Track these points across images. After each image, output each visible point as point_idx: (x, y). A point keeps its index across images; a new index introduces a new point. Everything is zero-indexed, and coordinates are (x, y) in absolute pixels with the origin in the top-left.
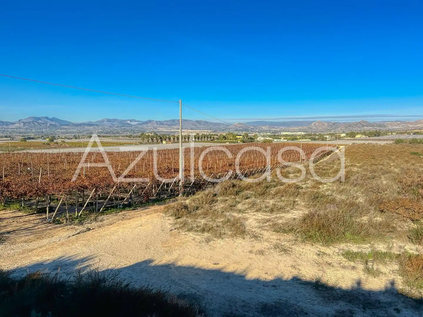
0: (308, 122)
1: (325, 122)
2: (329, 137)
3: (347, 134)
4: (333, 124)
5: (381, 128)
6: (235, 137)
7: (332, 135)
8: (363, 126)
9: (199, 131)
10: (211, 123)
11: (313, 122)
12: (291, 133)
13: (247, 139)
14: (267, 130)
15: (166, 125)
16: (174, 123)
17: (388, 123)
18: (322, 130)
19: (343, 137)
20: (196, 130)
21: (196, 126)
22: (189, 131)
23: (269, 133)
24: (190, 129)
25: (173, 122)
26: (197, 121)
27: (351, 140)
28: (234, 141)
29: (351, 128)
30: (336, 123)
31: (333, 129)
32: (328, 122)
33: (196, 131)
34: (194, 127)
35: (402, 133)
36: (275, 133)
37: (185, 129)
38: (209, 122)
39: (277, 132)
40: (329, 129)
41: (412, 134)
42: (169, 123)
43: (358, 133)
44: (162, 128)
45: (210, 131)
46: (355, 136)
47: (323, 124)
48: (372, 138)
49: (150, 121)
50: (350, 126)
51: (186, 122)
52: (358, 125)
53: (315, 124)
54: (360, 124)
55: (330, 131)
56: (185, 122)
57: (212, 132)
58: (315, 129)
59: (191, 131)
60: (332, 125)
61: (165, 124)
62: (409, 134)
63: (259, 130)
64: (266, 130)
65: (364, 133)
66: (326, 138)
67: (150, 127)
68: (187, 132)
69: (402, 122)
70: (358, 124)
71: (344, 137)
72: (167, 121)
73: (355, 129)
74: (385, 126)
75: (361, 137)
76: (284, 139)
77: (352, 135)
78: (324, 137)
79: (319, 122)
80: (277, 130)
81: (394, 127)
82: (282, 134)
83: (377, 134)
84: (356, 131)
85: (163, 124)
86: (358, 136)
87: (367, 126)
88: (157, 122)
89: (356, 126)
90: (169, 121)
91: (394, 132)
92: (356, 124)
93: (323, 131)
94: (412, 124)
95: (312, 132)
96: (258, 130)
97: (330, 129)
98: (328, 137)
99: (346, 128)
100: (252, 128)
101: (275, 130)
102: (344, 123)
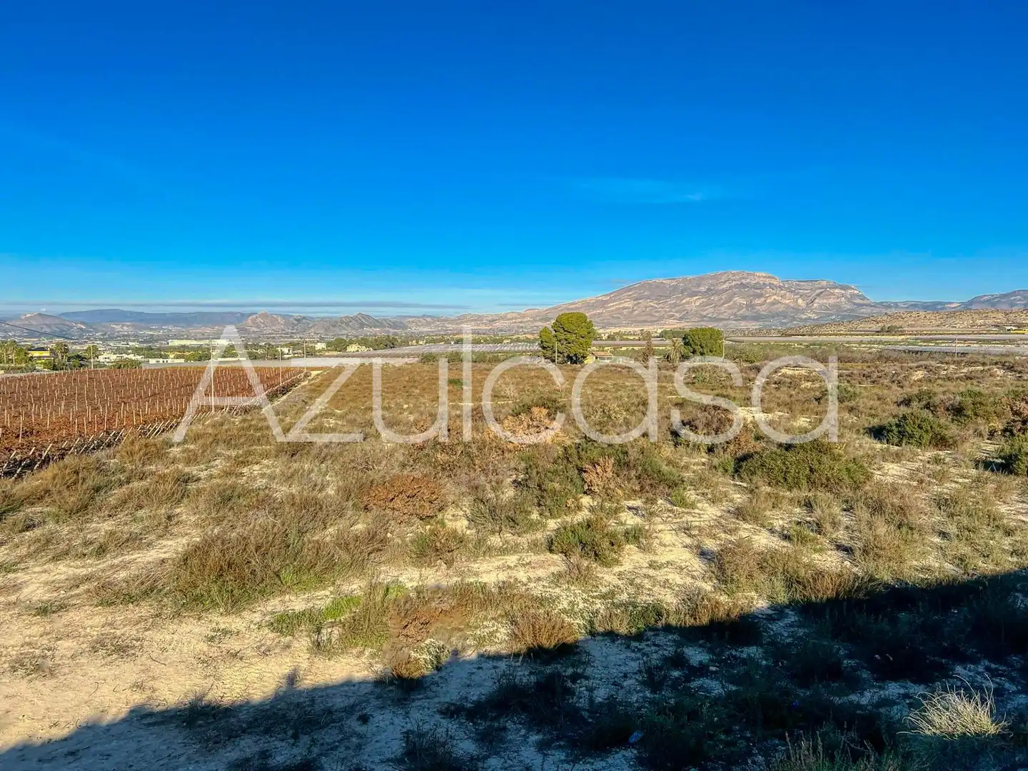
0: (239, 315)
1: (278, 315)
2: (289, 350)
3: (329, 344)
4: (296, 320)
5: (398, 331)
6: (26, 354)
7: (294, 346)
8: (362, 326)
11: (250, 315)
12: (194, 342)
13: (65, 359)
14: (128, 336)
17: (411, 320)
18: (273, 334)
19: (320, 351)
23: (134, 344)
27: (337, 356)
28: (23, 365)
29: (337, 331)
30: (304, 318)
31: (298, 333)
32: (284, 317)
35: (434, 341)
36: (151, 342)
39: (157, 341)
40: (288, 333)
41: (452, 343)
43: (351, 343)
46: (346, 349)
47: (274, 322)
48: (379, 352)
50: (334, 326)
52: (351, 324)
53: (254, 321)
54: (356, 321)
55: (291, 337)
58: (254, 332)
60: (296, 322)
62: (447, 342)
63: (105, 334)
64: (124, 336)
65: (364, 342)
66: (283, 353)
69: (436, 319)
70: (351, 321)
71: (323, 349)
73: (345, 333)
74: (405, 327)
75: (358, 351)
76: (177, 357)
77: (340, 346)
78: (277, 351)
79: (265, 316)
80: (158, 336)
81: (422, 329)
82: (170, 344)
83: (391, 343)
84: (347, 336)
86: (352, 349)
87: (370, 327)
89: (347, 324)
91: (422, 338)
92: (347, 322)
93: (274, 338)
94: (451, 322)
95: (249, 339)
96: (102, 335)
97: (292, 333)
98: (286, 350)
99: (327, 330)
100: (81, 329)
101: (152, 335)
102: (322, 319)
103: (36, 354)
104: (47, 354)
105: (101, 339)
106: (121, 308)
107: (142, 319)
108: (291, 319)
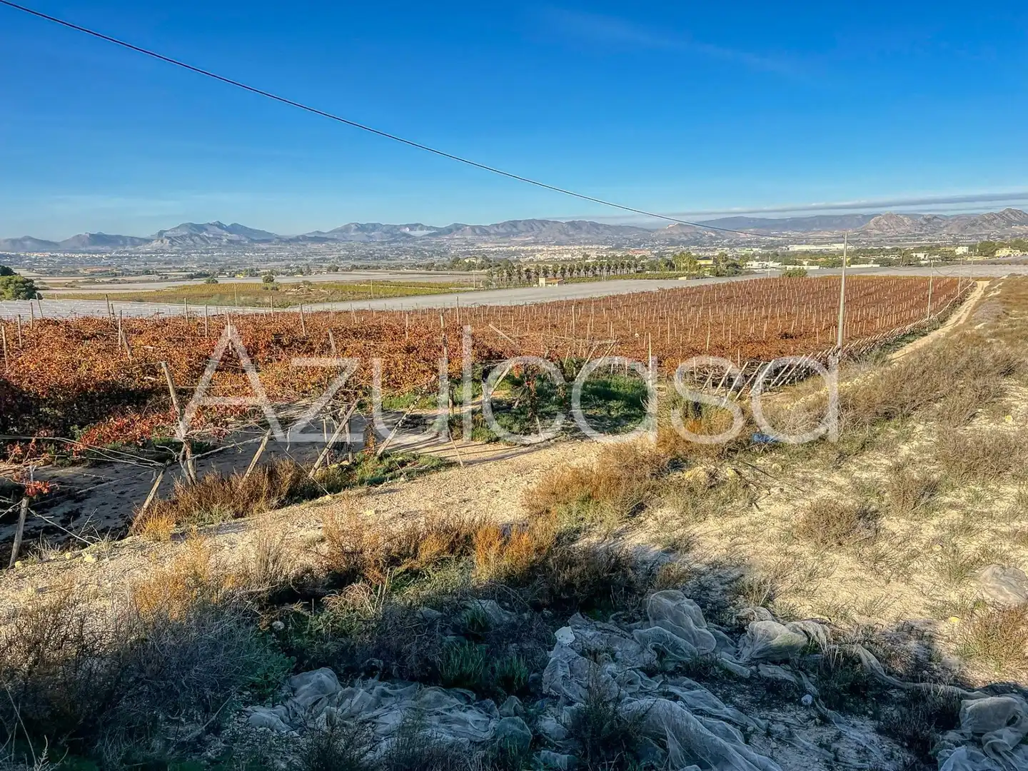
0: (860, 217)
1: (906, 215)
2: (925, 256)
3: (972, 248)
4: (925, 219)
6: (696, 262)
7: (930, 249)
8: (1010, 223)
9: (577, 247)
10: (607, 227)
11: (873, 216)
12: (814, 247)
13: (724, 268)
14: (750, 242)
15: (497, 234)
16: (514, 230)
18: (897, 236)
19: (961, 256)
20: (570, 245)
21: (569, 236)
22: (552, 248)
23: (757, 249)
24: (555, 245)
25: (512, 228)
26: (572, 224)
27: (983, 263)
29: (976, 230)
30: (935, 217)
31: (928, 234)
32: (912, 216)
33: (570, 248)
34: (563, 237)
36: (772, 248)
37: (543, 243)
38: (601, 225)
39: (777, 246)
40: (914, 235)
42: (501, 230)
43: (1002, 246)
44: (486, 242)
45: (606, 247)
46: (993, 253)
47: (900, 223)
49: (458, 228)
50: (973, 225)
51: (544, 226)
52: (995, 222)
53: (877, 223)
54: (1003, 218)
55: (918, 240)
56: (541, 227)
57: (611, 249)
58: (876, 235)
59: (557, 248)
60: (925, 223)
61: (494, 234)
63: (731, 241)
65: (1017, 245)
66: (919, 259)
67: (458, 242)
68: (549, 252)
70: (995, 219)
71: (965, 254)
72: (497, 226)
73: (993, 233)
75: (1009, 255)
77: (987, 250)
78: (912, 257)
79: (890, 216)
80: (779, 241)
82: (790, 250)
84: (989, 236)
85: (489, 234)
86: (1003, 253)
87: (1021, 224)
88: (473, 228)
89: (990, 222)
90: (503, 225)
92: (990, 219)
93: (898, 241)
95: (870, 242)
96: (729, 242)
97: (919, 235)
98: (921, 255)
99: (964, 229)
100: (711, 236)
101: (772, 241)
102: (958, 217)
103: (703, 262)
104: (710, 262)
105: (728, 246)
106: (745, 215)
107: (764, 225)
108: (920, 219)
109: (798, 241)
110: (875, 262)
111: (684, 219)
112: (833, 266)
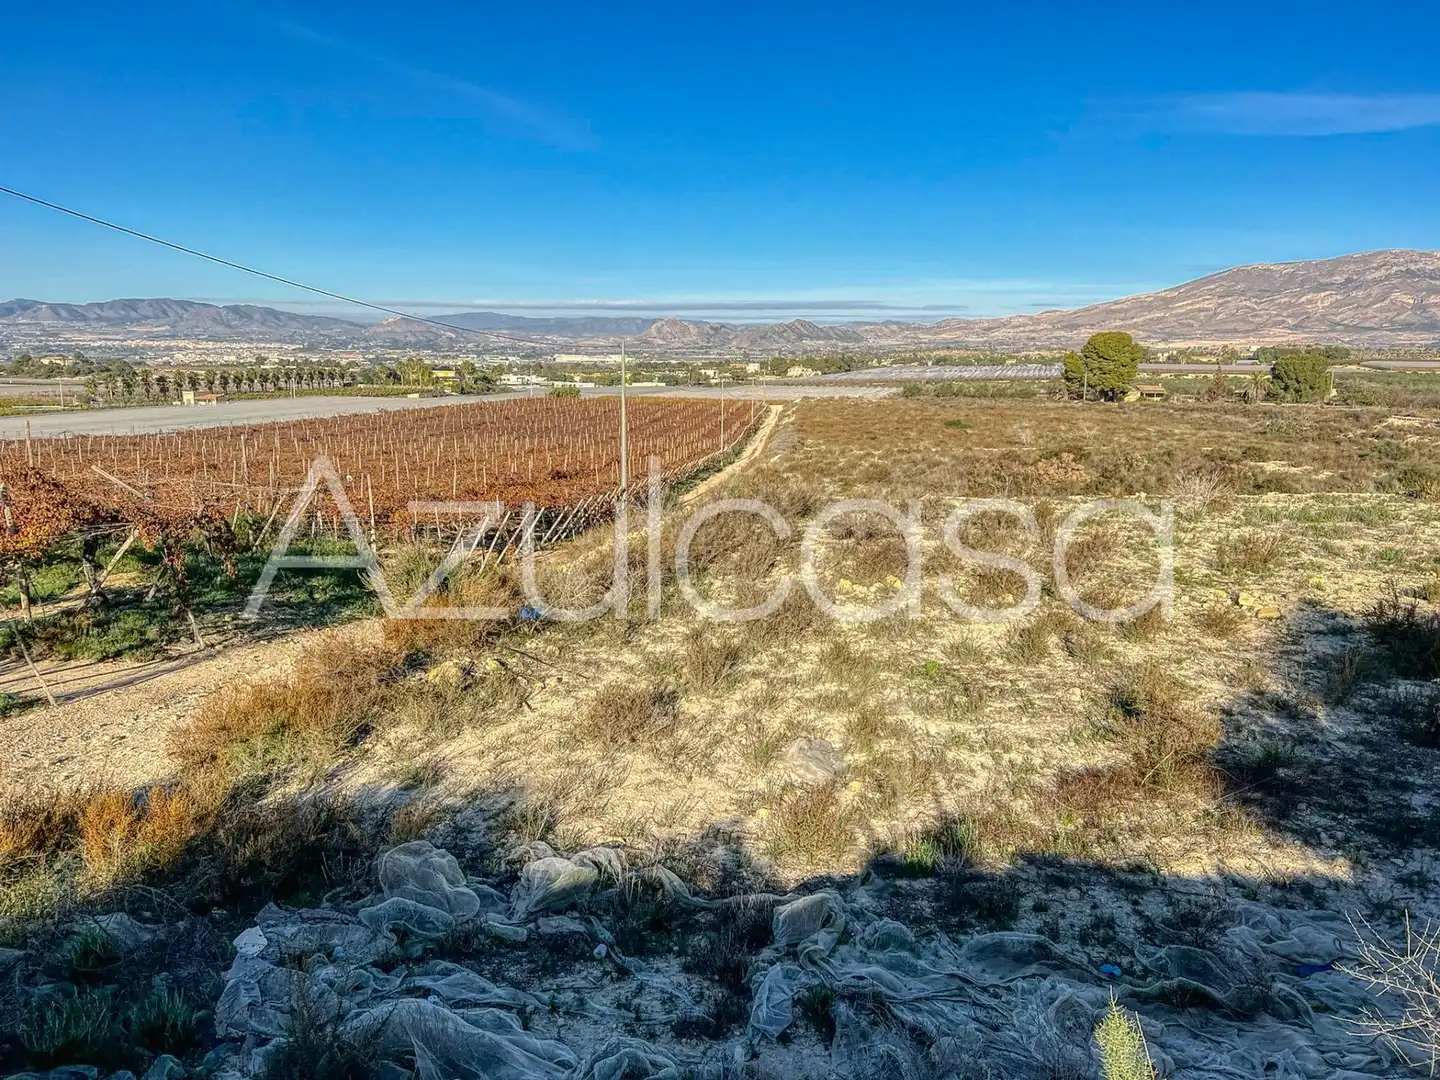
0: (639, 321)
1: (690, 322)
2: (715, 373)
3: (763, 365)
4: (712, 328)
5: (851, 345)
6: (431, 374)
7: (719, 366)
8: (801, 337)
9: (246, 346)
10: (294, 317)
11: (654, 321)
12: (586, 358)
13: (472, 381)
15: (100, 319)
16: (133, 314)
17: (867, 327)
18: (682, 348)
19: (753, 375)
20: (234, 341)
21: (229, 326)
22: (203, 345)
23: (514, 358)
24: (207, 340)
25: (127, 311)
26: (234, 309)
27: (775, 384)
28: (431, 387)
29: (766, 344)
30: (723, 326)
31: (716, 347)
32: (698, 324)
33: (234, 345)
34: (219, 329)
35: (904, 361)
36: (533, 357)
37: (187, 337)
38: (283, 313)
39: (540, 356)
40: (701, 348)
41: (930, 364)
42: (111, 314)
43: (793, 363)
44: (80, 331)
45: (294, 347)
46: (786, 372)
47: (685, 331)
48: (831, 377)
49: (24, 306)
50: (762, 338)
51: (187, 310)
52: (785, 334)
53: (659, 330)
54: (793, 330)
55: (706, 353)
56: (181, 311)
57: (301, 350)
58: (660, 346)
59: (210, 345)
60: (712, 332)
61: (95, 319)
62: (922, 363)
63: (477, 346)
64: (502, 347)
65: (809, 363)
66: (708, 378)
67: (26, 330)
68: (198, 352)
69: (903, 326)
70: (785, 331)
71: (757, 372)
72: (100, 306)
73: (778, 348)
74: (858, 339)
75: (801, 375)
76: (584, 380)
77: (779, 367)
78: (699, 374)
79: (674, 322)
80: (541, 349)
81: (884, 342)
82: (556, 360)
83: (847, 364)
85: (85, 318)
86: (795, 372)
87: (811, 339)
88: (54, 308)
89: (780, 335)
90: (113, 305)
91: (886, 355)
92: (781, 331)
93: (684, 354)
94: (927, 330)
95: (653, 354)
97: (707, 347)
98: (710, 373)
99: (753, 342)
100: (451, 339)
101: (534, 348)
102: (747, 327)
103: (441, 374)
104: (451, 374)
105: (473, 352)
106: (496, 311)
107: (519, 325)
108: (707, 328)
109: (566, 349)
110: (661, 380)
111: (411, 311)
112: (611, 383)
